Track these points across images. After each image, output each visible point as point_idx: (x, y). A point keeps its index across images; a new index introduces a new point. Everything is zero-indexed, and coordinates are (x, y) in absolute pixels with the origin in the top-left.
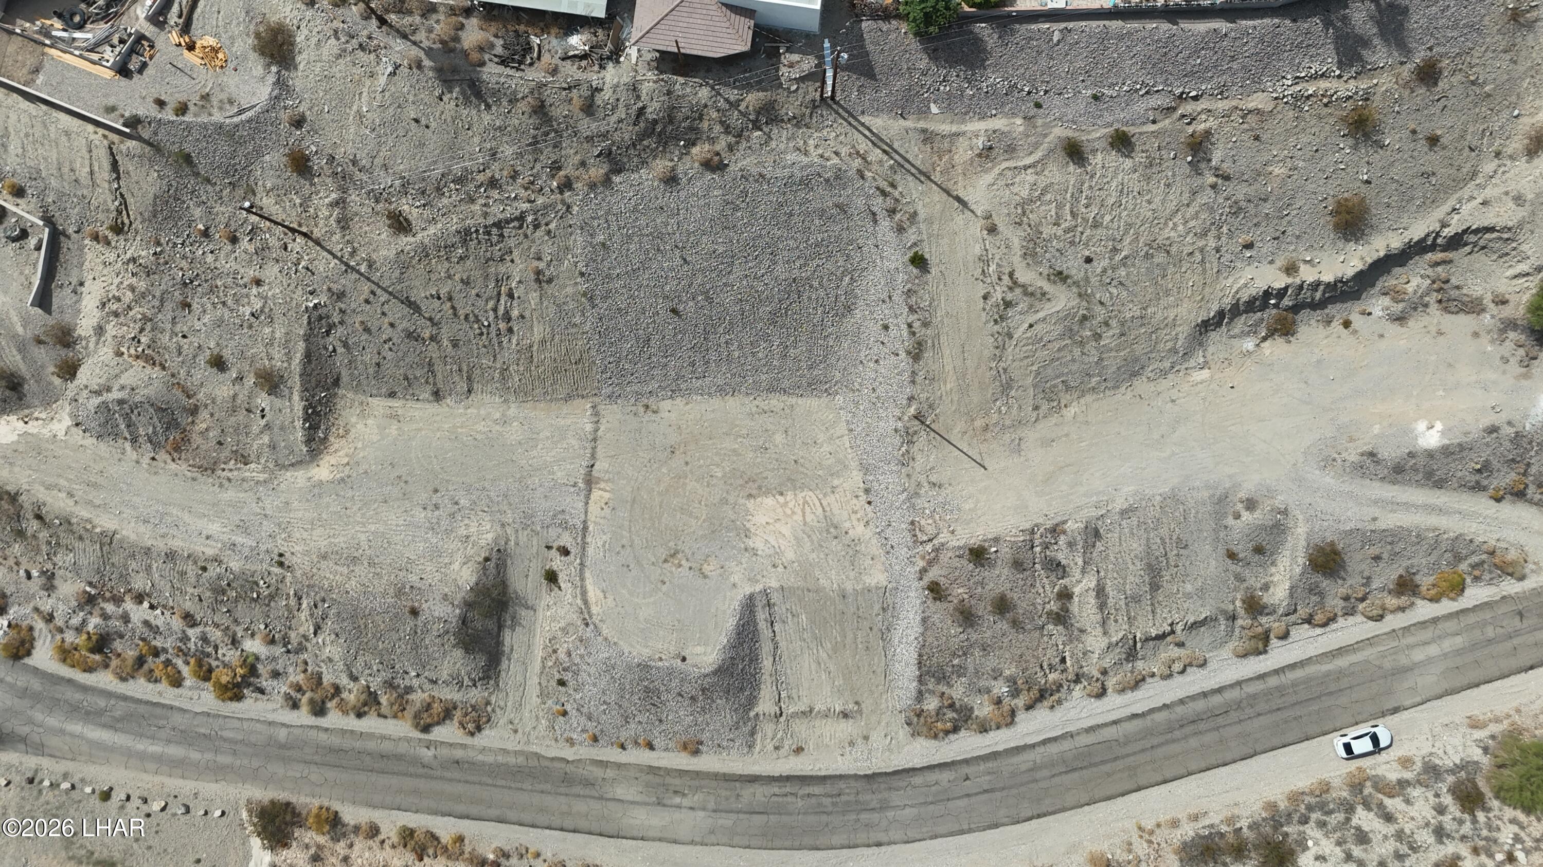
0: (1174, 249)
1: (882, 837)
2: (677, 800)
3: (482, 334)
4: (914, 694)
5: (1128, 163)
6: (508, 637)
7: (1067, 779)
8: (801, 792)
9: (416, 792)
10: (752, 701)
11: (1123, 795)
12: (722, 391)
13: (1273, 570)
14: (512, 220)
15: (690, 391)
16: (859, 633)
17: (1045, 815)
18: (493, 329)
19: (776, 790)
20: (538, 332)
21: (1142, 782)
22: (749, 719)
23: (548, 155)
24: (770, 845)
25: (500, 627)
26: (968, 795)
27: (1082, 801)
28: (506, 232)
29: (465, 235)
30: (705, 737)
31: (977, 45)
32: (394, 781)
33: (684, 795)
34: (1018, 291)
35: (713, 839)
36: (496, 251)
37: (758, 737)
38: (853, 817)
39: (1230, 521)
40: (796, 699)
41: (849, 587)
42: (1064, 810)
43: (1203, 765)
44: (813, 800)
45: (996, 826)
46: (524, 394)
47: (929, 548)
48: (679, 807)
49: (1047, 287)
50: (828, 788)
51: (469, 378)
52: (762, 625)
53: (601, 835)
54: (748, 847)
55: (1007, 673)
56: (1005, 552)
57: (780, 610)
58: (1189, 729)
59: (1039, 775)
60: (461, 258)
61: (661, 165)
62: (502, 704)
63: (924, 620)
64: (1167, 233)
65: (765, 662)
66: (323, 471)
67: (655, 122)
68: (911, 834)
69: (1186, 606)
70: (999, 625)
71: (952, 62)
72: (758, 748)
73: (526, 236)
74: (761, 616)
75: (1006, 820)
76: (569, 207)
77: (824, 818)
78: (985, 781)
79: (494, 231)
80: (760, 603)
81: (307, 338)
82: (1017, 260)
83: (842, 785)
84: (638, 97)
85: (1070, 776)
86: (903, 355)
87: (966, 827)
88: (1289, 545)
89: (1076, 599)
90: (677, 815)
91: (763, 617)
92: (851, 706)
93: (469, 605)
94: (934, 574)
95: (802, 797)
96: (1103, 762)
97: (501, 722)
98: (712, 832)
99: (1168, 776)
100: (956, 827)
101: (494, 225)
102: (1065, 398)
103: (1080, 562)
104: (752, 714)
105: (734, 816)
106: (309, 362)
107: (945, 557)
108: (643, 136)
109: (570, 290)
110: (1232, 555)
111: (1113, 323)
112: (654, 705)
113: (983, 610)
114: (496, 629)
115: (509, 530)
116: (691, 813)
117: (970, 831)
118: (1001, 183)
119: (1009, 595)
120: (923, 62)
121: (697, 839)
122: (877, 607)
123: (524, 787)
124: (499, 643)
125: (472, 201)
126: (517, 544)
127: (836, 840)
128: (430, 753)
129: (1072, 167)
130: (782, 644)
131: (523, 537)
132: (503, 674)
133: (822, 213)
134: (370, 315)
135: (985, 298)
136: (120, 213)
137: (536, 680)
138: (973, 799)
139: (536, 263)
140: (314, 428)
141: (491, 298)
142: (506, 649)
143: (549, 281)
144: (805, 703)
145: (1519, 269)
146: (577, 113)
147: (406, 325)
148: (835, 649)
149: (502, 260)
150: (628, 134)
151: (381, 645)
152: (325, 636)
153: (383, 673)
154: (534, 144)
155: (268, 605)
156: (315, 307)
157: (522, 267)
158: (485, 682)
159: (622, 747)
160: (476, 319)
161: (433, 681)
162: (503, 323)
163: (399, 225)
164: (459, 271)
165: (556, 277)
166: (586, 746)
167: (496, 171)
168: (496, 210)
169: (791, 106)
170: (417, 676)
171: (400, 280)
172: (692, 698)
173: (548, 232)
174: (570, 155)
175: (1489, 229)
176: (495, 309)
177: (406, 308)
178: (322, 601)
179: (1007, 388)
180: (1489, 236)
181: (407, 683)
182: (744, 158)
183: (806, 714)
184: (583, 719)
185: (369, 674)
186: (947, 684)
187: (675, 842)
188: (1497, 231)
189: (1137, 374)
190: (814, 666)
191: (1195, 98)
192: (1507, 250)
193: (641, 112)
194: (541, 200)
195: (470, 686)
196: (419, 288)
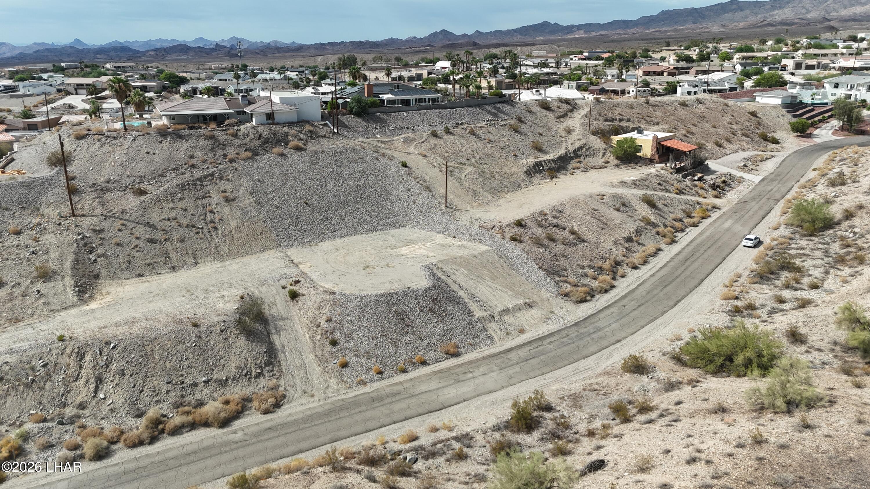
0: (493, 156)
1: (615, 338)
2: (470, 375)
3: (198, 233)
4: (553, 284)
5: (456, 137)
6: (276, 339)
8: (544, 343)
9: (238, 459)
10: (469, 311)
11: (700, 284)
12: (348, 235)
13: (639, 212)
14: (208, 176)
15: (332, 238)
16: (498, 269)
17: (680, 301)
18: (205, 230)
19: (528, 348)
20: (233, 224)
22: (476, 322)
23: (220, 152)
24: (556, 367)
25: (268, 333)
26: (634, 310)
27: (687, 291)
28: (205, 184)
29: (182, 187)
30: (456, 342)
31: (380, 117)
32: (210, 462)
33: (471, 372)
35: (515, 380)
36: (201, 194)
37: (491, 332)
38: (588, 339)
39: (603, 201)
40: (494, 307)
41: (473, 253)
42: (684, 296)
43: (713, 266)
44: (557, 343)
45: (665, 312)
46: (233, 255)
47: (496, 229)
48: (474, 377)
49: (460, 166)
50: (558, 336)
51: (194, 257)
52: (444, 277)
54: (544, 374)
55: (586, 264)
56: (530, 223)
57: (447, 269)
58: (689, 262)
59: (654, 293)
60: (180, 199)
61: (276, 151)
62: (291, 383)
63: (523, 251)
64: (486, 152)
65: (460, 293)
66: (91, 306)
67: (268, 139)
68: (629, 331)
69: (624, 227)
70: (559, 246)
71: (375, 122)
72: (496, 338)
73: (216, 184)
75: (665, 309)
76: (236, 169)
77: (573, 345)
78: (634, 303)
79: (199, 183)
80: (434, 269)
81: (76, 253)
83: (564, 332)
84: (258, 131)
85: (668, 288)
86: (423, 192)
87: (652, 318)
89: (580, 232)
90: (477, 381)
91: (440, 274)
92: (527, 301)
93: (240, 314)
94: (508, 236)
95: (549, 344)
96: (673, 280)
97: (297, 395)
98: (511, 378)
99: (706, 273)
100: (647, 320)
101: (198, 179)
102: (501, 194)
103: (564, 220)
104: (475, 319)
105: (517, 367)
106: (78, 264)
107: (506, 230)
108: (263, 144)
109: (247, 202)
110: (618, 210)
111: (494, 173)
112: (408, 326)
113: (545, 242)
114: (265, 332)
115: (251, 289)
116: (487, 376)
117: (656, 318)
118: (418, 147)
119: (550, 236)
121: (504, 385)
122: (496, 257)
123: (341, 416)
124: (272, 343)
125: (183, 174)
126: (261, 292)
127: (592, 349)
128: (238, 435)
129: (439, 139)
130: (462, 284)
131: (265, 289)
132: (283, 363)
133: (355, 161)
134: (123, 237)
135: (440, 171)
137: (311, 356)
138: (638, 310)
139: (224, 194)
140: (83, 292)
141: (201, 215)
142: (279, 347)
143: (233, 200)
144: (501, 308)
145: (601, 154)
146: (231, 138)
147: (147, 236)
148: (491, 278)
149: (204, 197)
150: (257, 143)
151: (168, 365)
152: (107, 387)
153: (172, 394)
154: (212, 149)
155: (42, 389)
156: (83, 239)
157: (216, 198)
158: (270, 368)
159: (404, 371)
160: (193, 226)
161: (223, 383)
162: (210, 226)
163: (142, 192)
164: (180, 205)
165: (238, 197)
166: (377, 381)
167: (194, 161)
168: (197, 173)
169: (323, 133)
170: (207, 382)
171: (142, 215)
172: (430, 310)
173: (228, 180)
174: (231, 152)
175: (581, 148)
176: (205, 219)
177: (147, 229)
178: (108, 343)
179: (475, 193)
180: (584, 150)
181: (198, 396)
182: (311, 147)
183: (506, 311)
184: (364, 360)
185: (158, 402)
186: (564, 276)
187: (490, 392)
188: (584, 147)
189: (519, 187)
190: (489, 289)
191: (461, 124)
192: (592, 152)
193: (260, 136)
194: (221, 166)
195: (259, 375)
196: (155, 216)
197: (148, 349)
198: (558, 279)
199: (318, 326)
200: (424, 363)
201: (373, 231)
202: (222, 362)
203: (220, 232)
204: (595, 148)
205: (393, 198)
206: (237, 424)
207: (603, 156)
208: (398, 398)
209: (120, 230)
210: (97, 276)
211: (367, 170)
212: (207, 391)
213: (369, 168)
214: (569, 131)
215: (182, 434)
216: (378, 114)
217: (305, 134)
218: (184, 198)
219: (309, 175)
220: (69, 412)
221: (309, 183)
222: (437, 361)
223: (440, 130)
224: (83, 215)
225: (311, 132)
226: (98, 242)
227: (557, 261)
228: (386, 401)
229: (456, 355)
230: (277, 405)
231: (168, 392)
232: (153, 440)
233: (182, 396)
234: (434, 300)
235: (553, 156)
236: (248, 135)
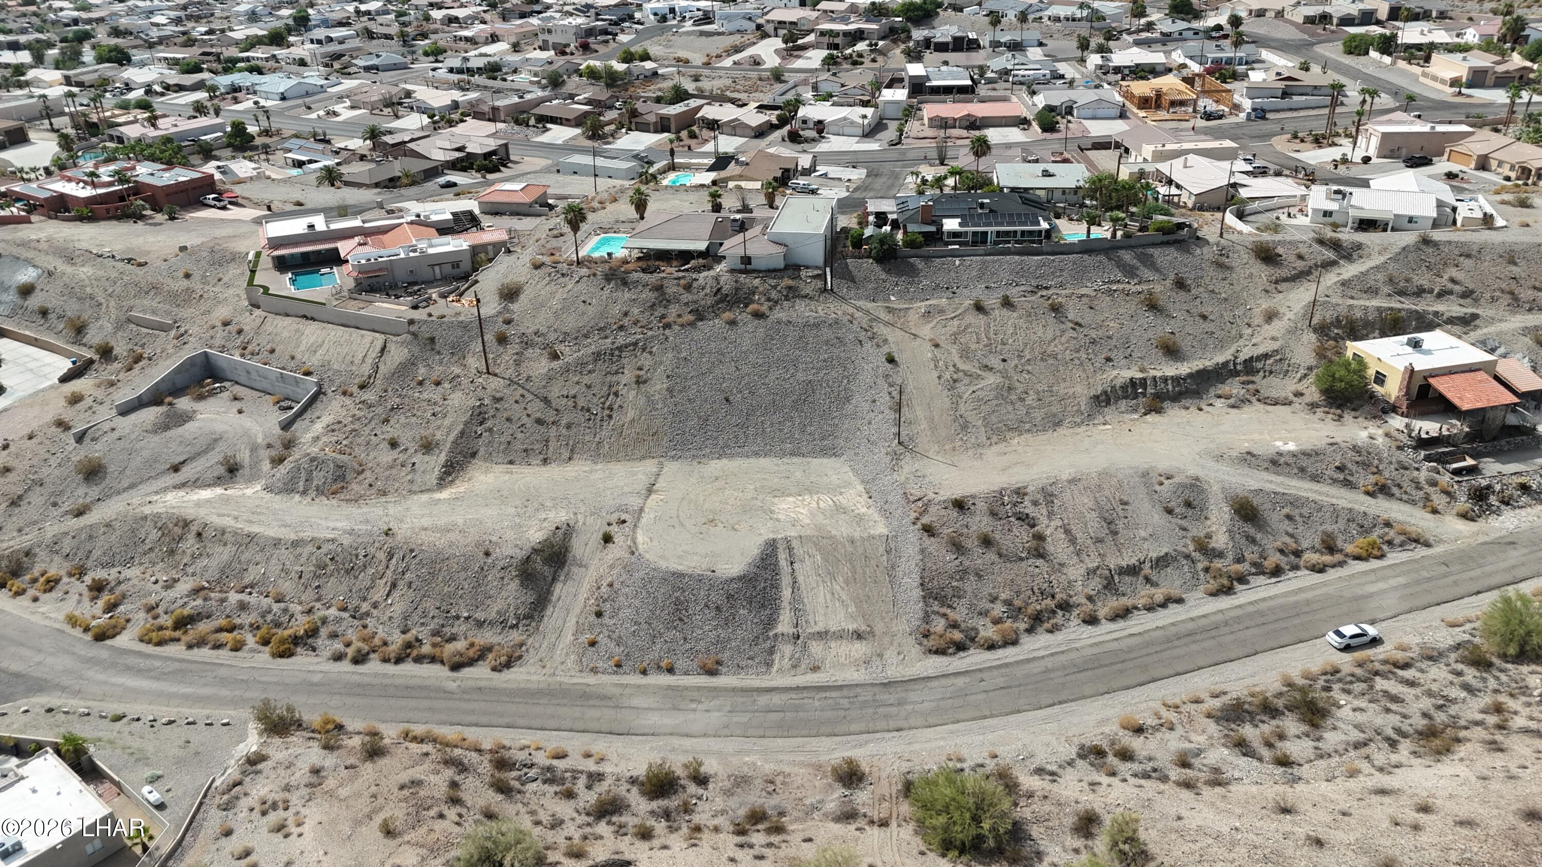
0: (1059, 357)
1: (901, 724)
2: (694, 706)
3: (589, 420)
4: (921, 614)
5: (1015, 315)
6: (558, 589)
7: (1079, 676)
8: (818, 696)
9: (431, 709)
10: (771, 622)
11: (1141, 685)
12: (756, 454)
13: (1208, 523)
14: (630, 345)
15: (732, 456)
16: (867, 570)
17: (1066, 702)
18: (599, 417)
19: (793, 696)
20: (631, 414)
21: (1156, 674)
22: (768, 638)
23: (660, 311)
24: (786, 734)
25: (554, 579)
26: (986, 691)
27: (1101, 691)
28: (623, 355)
29: (598, 356)
30: (725, 656)
31: (912, 266)
32: (412, 703)
33: (700, 702)
34: (961, 374)
35: (727, 732)
36: (614, 368)
37: (777, 657)
38: (871, 711)
39: (1158, 488)
40: (813, 624)
41: (857, 535)
42: (1084, 697)
43: (1211, 662)
44: (830, 701)
45: (1019, 712)
46: (611, 457)
47: (920, 504)
48: (694, 710)
49: (979, 372)
50: (845, 692)
51: (572, 451)
52: (783, 563)
53: (610, 733)
54: (763, 737)
55: (1003, 596)
56: (981, 505)
57: (799, 551)
58: (1187, 640)
59: (1052, 675)
60: (590, 372)
61: (728, 315)
62: (537, 645)
63: (922, 551)
64: (1051, 348)
65: (785, 592)
66: (445, 494)
67: (727, 295)
68: (932, 720)
69: (1145, 546)
70: (987, 556)
71: (900, 274)
72: (775, 668)
73: (636, 357)
74: (782, 556)
75: (1027, 707)
76: (667, 338)
77: (842, 713)
78: (1001, 681)
79: (617, 353)
80: (781, 547)
81: (466, 424)
82: (957, 360)
83: (859, 690)
84: (718, 284)
85: (1083, 674)
86: (887, 411)
87: (988, 713)
88: (1212, 501)
89: (1049, 539)
90: (691, 716)
91: (783, 556)
92: (864, 628)
93: (535, 551)
94: (925, 520)
95: (819, 700)
96: (1112, 664)
97: (532, 661)
98: (726, 727)
99: (1180, 670)
100: (977, 714)
101: (618, 348)
102: (1009, 435)
103: (1044, 512)
104: (771, 634)
105: (749, 715)
106: (462, 436)
107: (933, 509)
108: (718, 303)
109: (658, 387)
110: (1169, 511)
111: (1031, 393)
112: (681, 620)
113: (971, 543)
114: (550, 578)
115: (579, 517)
116: (707, 715)
117: (992, 716)
118: (939, 326)
119: (991, 535)
120: (884, 276)
121: (710, 732)
122: (882, 550)
123: (541, 701)
124: (549, 592)
125: (606, 337)
126: (584, 524)
128: (455, 685)
129: (981, 316)
130: (801, 579)
131: (590, 520)
132: (546, 619)
133: (827, 343)
134: (516, 411)
135: (939, 378)
136: (370, 377)
137: (574, 620)
138: (990, 694)
139: (638, 372)
140: (447, 473)
141: (602, 397)
142: (554, 598)
143: (645, 382)
144: (820, 627)
145: (1299, 375)
146: (681, 290)
147: (538, 415)
148: (847, 582)
149: (617, 373)
150: (710, 301)
151: (446, 589)
152: (396, 594)
153: (436, 620)
154: (652, 307)
155: (356, 577)
156: (480, 406)
157: (628, 376)
158: (528, 622)
159: (644, 672)
160: (588, 410)
161: (480, 624)
162: (607, 412)
163: (555, 356)
164: (586, 380)
165: (650, 379)
166: (609, 673)
167: (626, 322)
168: (621, 340)
169: (807, 290)
170: (467, 618)
171: (545, 387)
172: (718, 608)
173: (651, 353)
174: (673, 311)
175: (1266, 356)
176: (604, 403)
177: (542, 404)
178: (412, 551)
179: (965, 427)
180: (1269, 362)
181: (454, 630)
182: (779, 314)
183: (822, 635)
184: (612, 645)
185: (423, 624)
186: (950, 607)
187: (687, 735)
188: (1271, 356)
189: (1058, 424)
190: (829, 596)
191: (1047, 288)
192: (1286, 368)
193: (719, 290)
194: (650, 333)
195: (512, 627)
196: (555, 392)
197: (438, 567)
198: (936, 608)
199: (599, 588)
200: (671, 670)
201: (793, 454)
202: (489, 602)
203: (612, 423)
204: (1293, 361)
205: (849, 408)
206: (467, 672)
207: (1300, 380)
208: (603, 703)
209: (517, 402)
210: (474, 455)
211: (838, 357)
212: (463, 628)
213: (842, 354)
214: (1270, 316)
215: (422, 663)
216: (912, 260)
217: (780, 292)
218: (594, 371)
219: (752, 358)
220: (365, 607)
221: (745, 369)
222: (686, 673)
223: (992, 301)
224: (496, 375)
225: (790, 288)
226: (492, 413)
227: (961, 579)
228: (591, 702)
229: (712, 673)
230: (508, 665)
231: (433, 617)
232: (399, 660)
233: (443, 626)
234: (729, 597)
235: (1183, 369)
236: (703, 289)
